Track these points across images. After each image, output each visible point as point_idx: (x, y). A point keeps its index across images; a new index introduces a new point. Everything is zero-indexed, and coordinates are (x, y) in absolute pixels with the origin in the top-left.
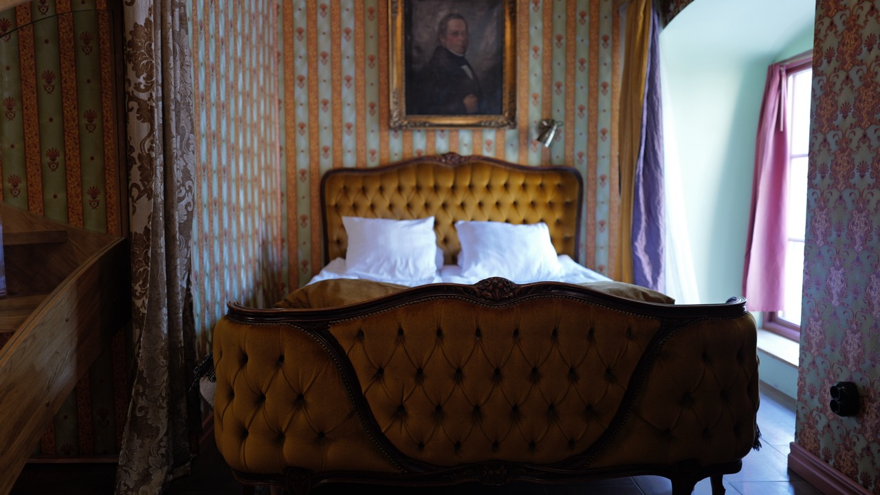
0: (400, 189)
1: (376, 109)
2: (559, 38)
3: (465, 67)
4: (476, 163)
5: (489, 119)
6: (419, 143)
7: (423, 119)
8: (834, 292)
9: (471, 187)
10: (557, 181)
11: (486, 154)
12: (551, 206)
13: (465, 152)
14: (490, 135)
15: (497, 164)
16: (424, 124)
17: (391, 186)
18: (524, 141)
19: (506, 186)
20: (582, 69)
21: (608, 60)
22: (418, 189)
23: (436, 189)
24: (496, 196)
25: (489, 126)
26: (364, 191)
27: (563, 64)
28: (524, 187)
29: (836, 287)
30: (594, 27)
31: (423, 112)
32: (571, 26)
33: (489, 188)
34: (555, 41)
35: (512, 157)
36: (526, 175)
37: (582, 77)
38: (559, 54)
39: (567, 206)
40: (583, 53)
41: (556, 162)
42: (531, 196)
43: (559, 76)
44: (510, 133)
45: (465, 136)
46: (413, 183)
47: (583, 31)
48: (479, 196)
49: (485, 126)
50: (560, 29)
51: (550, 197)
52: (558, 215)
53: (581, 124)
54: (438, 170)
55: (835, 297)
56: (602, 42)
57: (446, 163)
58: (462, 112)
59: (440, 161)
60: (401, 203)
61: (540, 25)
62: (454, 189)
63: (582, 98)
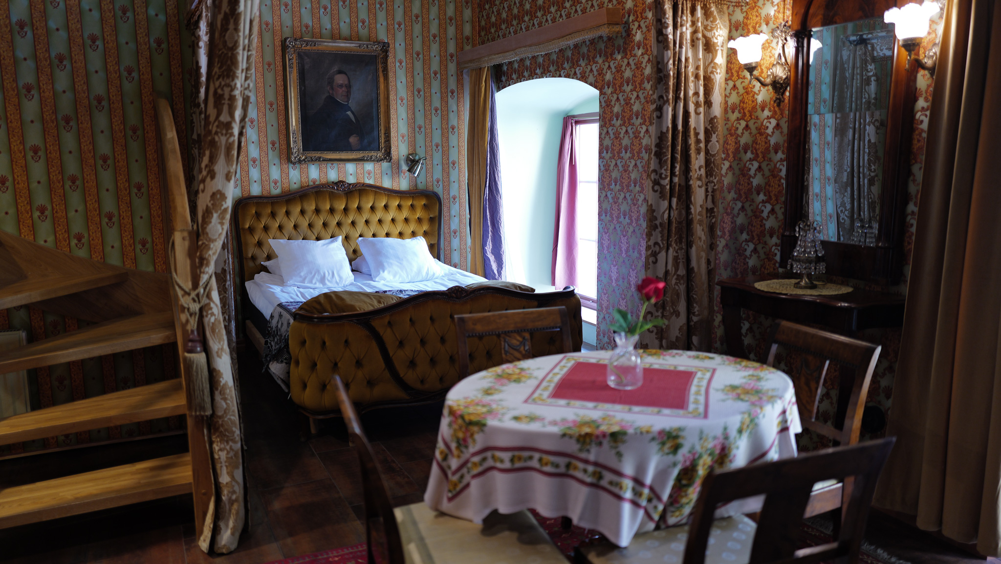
0: (303, 212)
1: (277, 145)
2: (419, 91)
3: (349, 113)
4: (360, 190)
5: (370, 155)
6: (314, 173)
7: (318, 154)
8: (613, 278)
9: (359, 208)
10: (423, 202)
11: (367, 181)
12: (419, 220)
13: (351, 180)
14: (369, 166)
15: (377, 190)
16: (319, 159)
17: (296, 210)
18: (396, 170)
19: (386, 207)
20: (436, 115)
21: (455, 108)
22: (317, 211)
23: (332, 211)
24: (379, 214)
25: (370, 160)
26: (273, 215)
27: (422, 111)
28: (399, 207)
29: (614, 276)
30: (444, 83)
31: (316, 149)
32: (427, 80)
33: (373, 208)
34: (416, 93)
35: (387, 183)
36: (401, 198)
37: (436, 121)
38: (419, 102)
39: (431, 220)
40: (437, 102)
41: (421, 186)
42: (405, 213)
43: (420, 120)
44: (385, 164)
45: (351, 167)
46: (314, 207)
47: (436, 85)
48: (366, 215)
49: (367, 160)
50: (419, 84)
51: (419, 214)
52: (425, 227)
53: (437, 157)
54: (333, 196)
55: (614, 281)
56: (450, 94)
57: (337, 189)
58: (348, 148)
59: (333, 188)
60: (304, 223)
61: (404, 80)
62: (346, 210)
63: (437, 138)
